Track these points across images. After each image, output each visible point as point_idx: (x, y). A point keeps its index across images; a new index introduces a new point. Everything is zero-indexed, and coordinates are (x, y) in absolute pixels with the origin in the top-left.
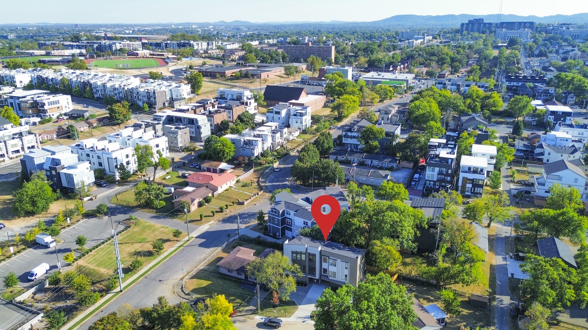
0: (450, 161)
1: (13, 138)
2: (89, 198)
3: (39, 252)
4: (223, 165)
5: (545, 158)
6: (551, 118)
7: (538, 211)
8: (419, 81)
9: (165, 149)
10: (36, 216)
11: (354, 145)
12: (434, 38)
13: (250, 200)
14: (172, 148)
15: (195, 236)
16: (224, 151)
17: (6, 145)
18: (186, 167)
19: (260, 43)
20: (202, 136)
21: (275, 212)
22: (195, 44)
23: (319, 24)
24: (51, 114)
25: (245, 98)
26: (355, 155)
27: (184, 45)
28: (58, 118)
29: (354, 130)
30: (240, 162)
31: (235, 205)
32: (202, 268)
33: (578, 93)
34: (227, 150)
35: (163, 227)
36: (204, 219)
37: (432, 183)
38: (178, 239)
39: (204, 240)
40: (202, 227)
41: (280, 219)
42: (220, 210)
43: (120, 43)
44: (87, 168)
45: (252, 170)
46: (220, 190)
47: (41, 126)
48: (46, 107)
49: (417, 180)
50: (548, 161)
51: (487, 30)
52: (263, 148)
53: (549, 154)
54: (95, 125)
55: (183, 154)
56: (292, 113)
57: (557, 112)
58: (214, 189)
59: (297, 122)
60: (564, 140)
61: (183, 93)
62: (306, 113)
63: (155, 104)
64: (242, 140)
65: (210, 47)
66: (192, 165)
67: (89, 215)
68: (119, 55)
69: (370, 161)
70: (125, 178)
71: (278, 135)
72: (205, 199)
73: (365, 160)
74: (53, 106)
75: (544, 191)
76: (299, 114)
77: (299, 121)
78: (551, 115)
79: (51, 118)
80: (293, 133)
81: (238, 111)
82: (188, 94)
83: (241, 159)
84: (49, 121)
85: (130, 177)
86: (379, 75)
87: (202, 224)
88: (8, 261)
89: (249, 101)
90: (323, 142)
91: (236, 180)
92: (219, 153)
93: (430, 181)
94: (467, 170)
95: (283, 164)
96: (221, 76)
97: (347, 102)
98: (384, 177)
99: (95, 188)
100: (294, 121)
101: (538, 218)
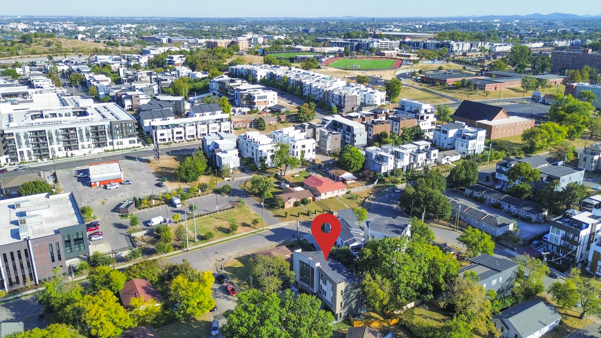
0: (584, 225)
1: (215, 122)
2: (228, 179)
3: (170, 208)
4: (347, 175)
9: (311, 151)
10: (188, 183)
14: (319, 150)
15: (271, 228)
17: (208, 127)
18: (319, 171)
20: (356, 144)
22: (455, 45)
24: (259, 107)
25: (422, 112)
26: (494, 194)
27: (442, 45)
28: (263, 110)
29: (510, 165)
36: (288, 216)
37: (555, 247)
38: (255, 227)
39: (273, 234)
40: (282, 223)
42: (307, 213)
43: (378, 42)
44: (236, 155)
45: (372, 185)
46: (323, 197)
47: (248, 115)
48: (255, 100)
52: (395, 166)
54: (283, 120)
55: (329, 158)
59: (462, 146)
61: (376, 99)
63: (344, 108)
64: (375, 154)
65: (473, 49)
67: (217, 192)
68: (367, 54)
69: (507, 205)
70: (264, 170)
71: (423, 156)
72: (303, 200)
73: (502, 202)
74: (261, 100)
76: (467, 137)
77: (465, 144)
79: (257, 109)
80: (448, 157)
81: (407, 124)
82: (382, 101)
83: (367, 172)
84: (255, 112)
85: (268, 169)
87: (285, 220)
88: (149, 209)
89: (426, 115)
91: (346, 191)
93: (553, 245)
96: (441, 84)
98: (497, 226)
99: (238, 172)
100: (461, 143)
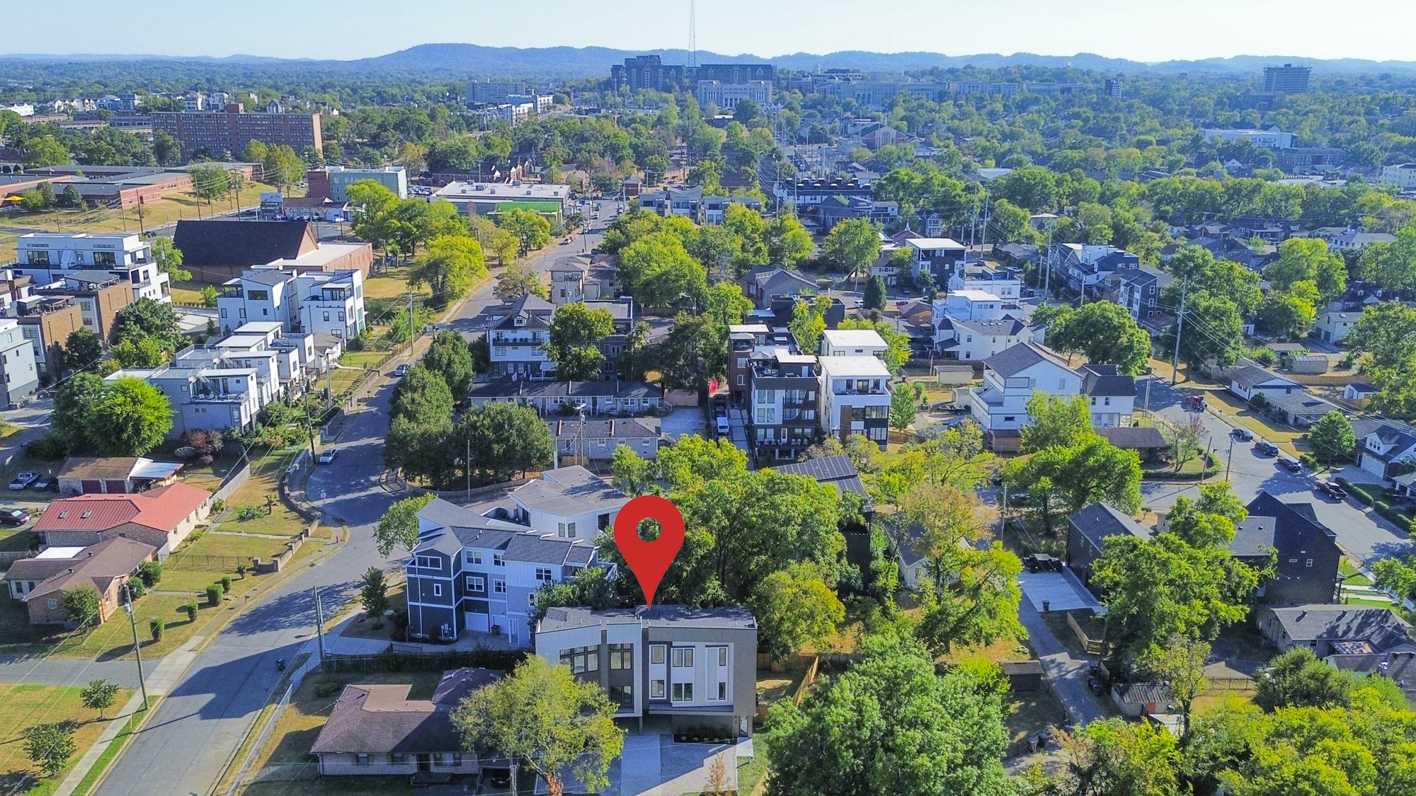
0: (805, 369)
4: (142, 466)
5: (961, 350)
6: (925, 267)
7: (1042, 455)
8: (583, 203)
11: (526, 364)
12: (558, 100)
13: (290, 555)
15: (164, 691)
16: (139, 419)
19: (39, 112)
20: (11, 387)
21: (435, 563)
23: (200, 64)
25: (127, 260)
26: (547, 388)
29: (520, 322)
30: (198, 448)
31: (248, 575)
32: (250, 777)
33: (948, 210)
34: (149, 416)
35: (19, 690)
36: (164, 635)
37: (771, 432)
38: (107, 712)
39: (208, 697)
40: (165, 660)
41: (452, 579)
42: (206, 600)
45: (246, 471)
46: (174, 542)
49: (727, 430)
50: (968, 356)
51: (675, 83)
52: (261, 400)
53: (969, 340)
56: (303, 292)
57: (934, 251)
58: (157, 539)
59: (326, 319)
60: (986, 307)
62: (352, 290)
64: (192, 380)
66: (16, 481)
71: (294, 356)
72: (135, 574)
73: (575, 399)
75: (1003, 417)
76: (328, 294)
77: (334, 315)
78: (924, 259)
80: (328, 351)
81: (115, 299)
83: (199, 439)
86: (478, 189)
89: (141, 269)
90: (450, 362)
91: (210, 503)
92: (120, 429)
93: (766, 427)
94: (844, 388)
95: (335, 441)
97: (458, 253)
100: (318, 315)
101: (1046, 468)
